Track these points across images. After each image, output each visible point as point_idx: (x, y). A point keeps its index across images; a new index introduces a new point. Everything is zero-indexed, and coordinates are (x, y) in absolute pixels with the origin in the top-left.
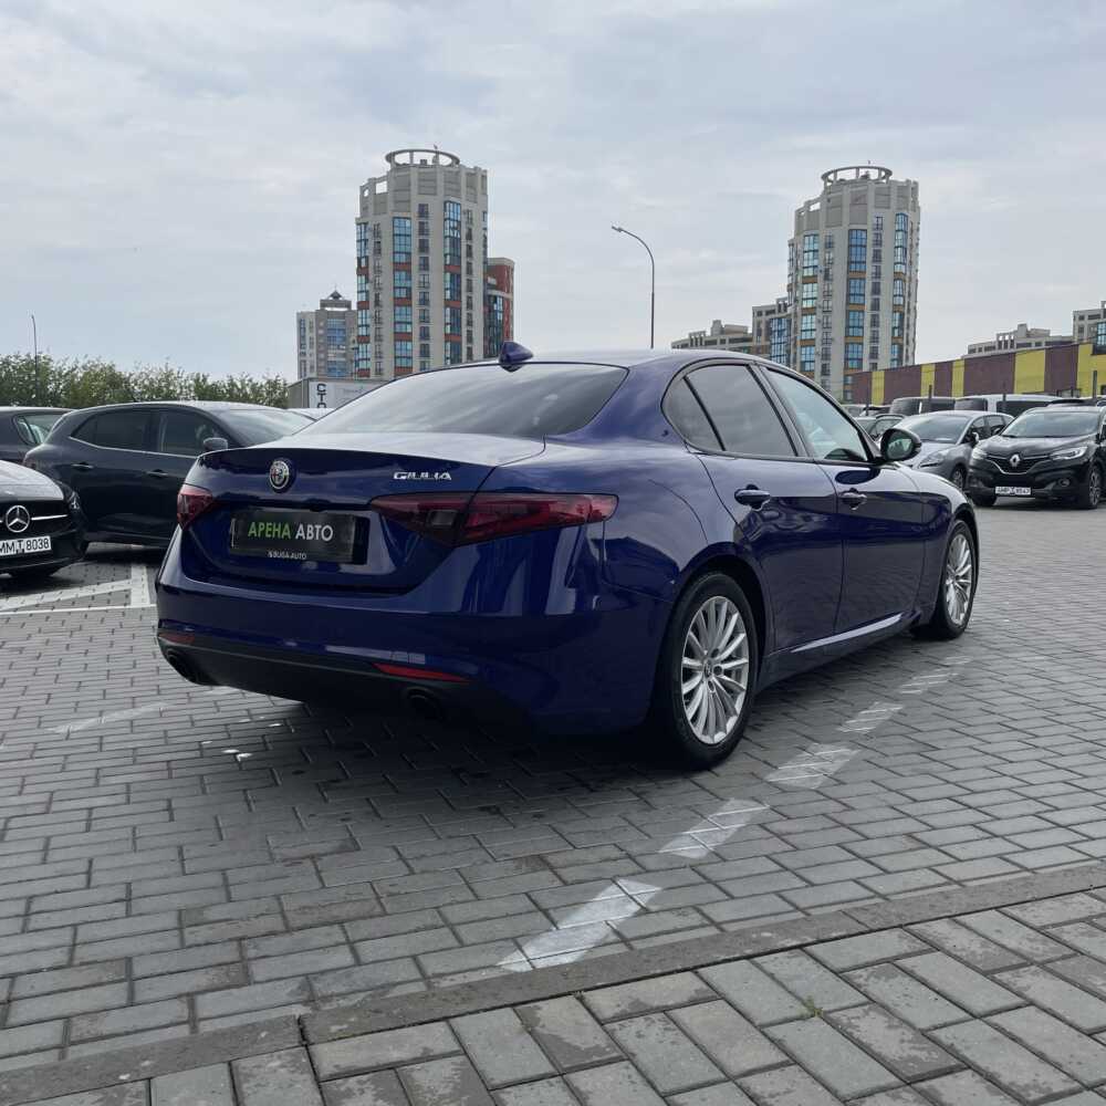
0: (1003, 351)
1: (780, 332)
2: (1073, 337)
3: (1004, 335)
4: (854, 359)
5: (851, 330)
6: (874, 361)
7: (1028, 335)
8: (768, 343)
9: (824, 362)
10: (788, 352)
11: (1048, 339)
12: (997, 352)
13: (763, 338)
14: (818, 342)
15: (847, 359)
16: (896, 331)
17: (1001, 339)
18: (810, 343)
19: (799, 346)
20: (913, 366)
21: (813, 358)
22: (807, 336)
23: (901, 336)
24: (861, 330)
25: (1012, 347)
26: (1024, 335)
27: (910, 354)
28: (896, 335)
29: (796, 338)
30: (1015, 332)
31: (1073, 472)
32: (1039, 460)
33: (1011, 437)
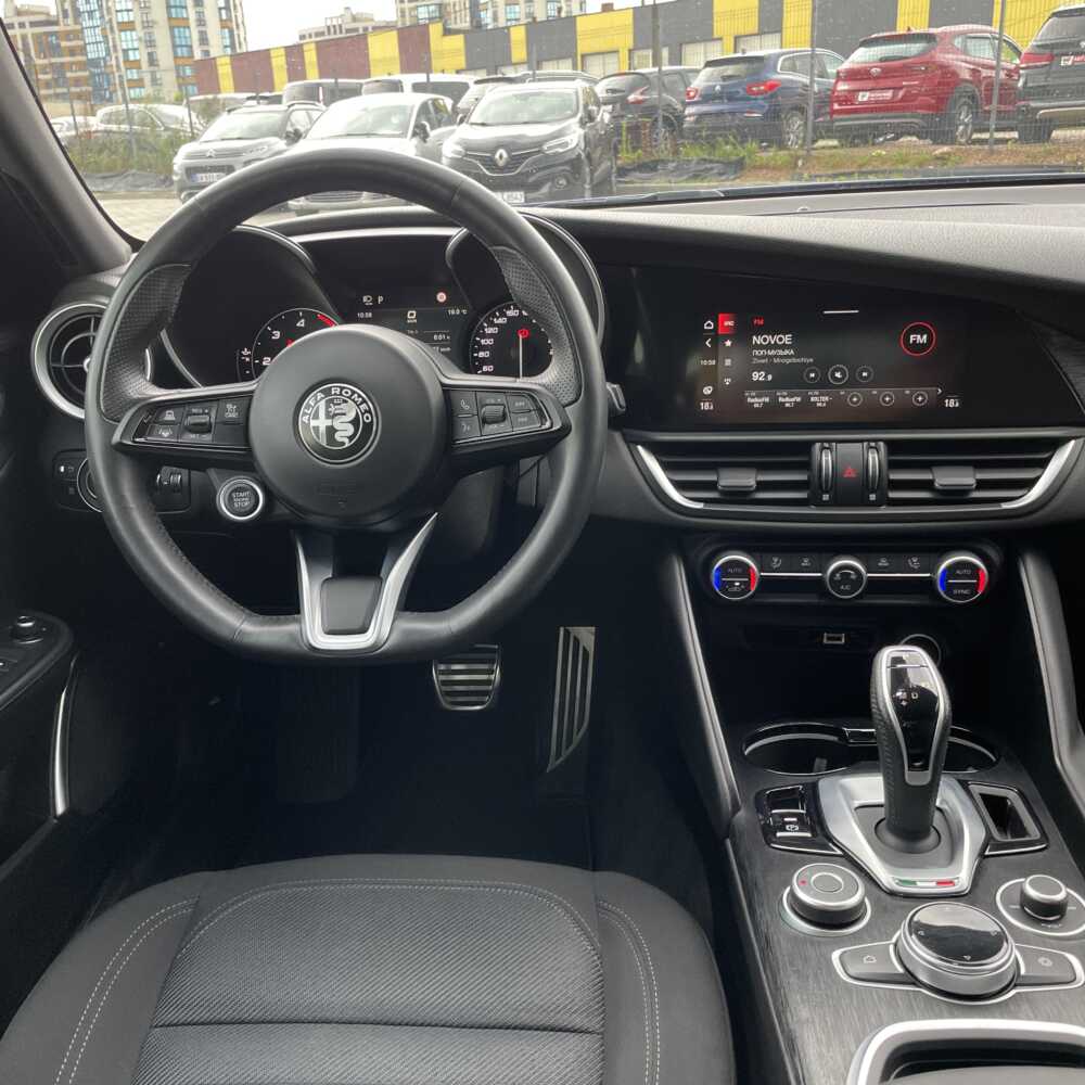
0: (332, 37)
1: (91, 13)
2: (396, 22)
3: (331, 18)
4: (182, 46)
5: (173, 10)
6: (205, 48)
7: (354, 19)
8: (78, 27)
9: (150, 50)
10: (105, 37)
11: (374, 24)
12: (327, 37)
13: (70, 21)
14: (138, 25)
15: (175, 46)
16: (223, 12)
17: (329, 23)
18: (128, 26)
19: (117, 32)
20: (247, 53)
21: (136, 45)
22: (124, 17)
23: (229, 19)
24: (184, 10)
25: (341, 32)
26: (349, 20)
27: (242, 40)
28: (224, 17)
29: (110, 20)
30: (341, 16)
31: (567, 168)
32: (530, 154)
33: (483, 124)
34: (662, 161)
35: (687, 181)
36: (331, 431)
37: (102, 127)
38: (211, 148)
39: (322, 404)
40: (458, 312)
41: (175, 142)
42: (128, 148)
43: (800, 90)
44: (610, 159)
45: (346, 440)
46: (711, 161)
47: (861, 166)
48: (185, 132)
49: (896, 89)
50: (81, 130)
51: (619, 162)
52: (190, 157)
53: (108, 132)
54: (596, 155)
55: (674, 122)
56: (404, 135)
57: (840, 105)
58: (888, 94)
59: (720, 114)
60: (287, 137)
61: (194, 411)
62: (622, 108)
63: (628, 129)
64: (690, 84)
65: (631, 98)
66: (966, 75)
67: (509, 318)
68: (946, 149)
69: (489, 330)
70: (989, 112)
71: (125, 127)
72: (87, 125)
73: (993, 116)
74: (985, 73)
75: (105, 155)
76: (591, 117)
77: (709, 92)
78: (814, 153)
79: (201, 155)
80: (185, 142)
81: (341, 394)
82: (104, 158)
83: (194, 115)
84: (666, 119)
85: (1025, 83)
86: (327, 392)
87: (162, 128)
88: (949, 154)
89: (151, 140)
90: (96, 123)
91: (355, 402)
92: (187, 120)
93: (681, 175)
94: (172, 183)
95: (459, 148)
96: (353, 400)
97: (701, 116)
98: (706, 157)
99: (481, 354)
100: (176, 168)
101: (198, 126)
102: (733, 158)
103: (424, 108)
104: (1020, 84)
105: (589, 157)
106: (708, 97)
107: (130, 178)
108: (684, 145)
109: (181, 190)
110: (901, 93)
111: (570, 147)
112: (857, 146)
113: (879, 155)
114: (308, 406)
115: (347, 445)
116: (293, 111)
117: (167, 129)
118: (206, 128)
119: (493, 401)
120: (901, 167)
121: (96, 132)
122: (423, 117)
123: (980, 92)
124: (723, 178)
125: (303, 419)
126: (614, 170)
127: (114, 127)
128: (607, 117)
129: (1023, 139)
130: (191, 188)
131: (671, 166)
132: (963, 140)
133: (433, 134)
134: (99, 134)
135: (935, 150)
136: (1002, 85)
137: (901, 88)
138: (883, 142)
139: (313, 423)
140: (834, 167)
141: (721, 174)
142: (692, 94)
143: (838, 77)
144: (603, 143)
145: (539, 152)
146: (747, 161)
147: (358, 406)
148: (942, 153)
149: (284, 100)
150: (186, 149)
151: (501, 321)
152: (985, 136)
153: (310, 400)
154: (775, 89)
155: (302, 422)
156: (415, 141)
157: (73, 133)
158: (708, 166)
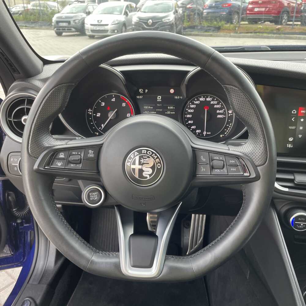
31: (169, 26)
32: (159, 22)
33: (145, 12)
34: (196, 26)
35: (203, 32)
36: (141, 171)
37: (32, 8)
38: (64, 16)
39: (137, 158)
40: (179, 97)
41: (53, 13)
42: (39, 14)
43: (237, 7)
44: (181, 24)
45: (148, 176)
46: (211, 27)
47: (254, 30)
48: (56, 10)
49: (266, 8)
50: (26, 8)
51: (184, 25)
52: (58, 18)
53: (34, 9)
54: (178, 23)
55: (200, 14)
56: (121, 14)
57: (249, 11)
58: (263, 9)
59: (214, 12)
60: (86, 13)
61: (74, 153)
62: (185, 9)
63: (187, 16)
64: (205, 3)
65: (188, 6)
66: (286, 5)
67: (201, 101)
68: (279, 26)
69: (192, 106)
70: (293, 16)
71: (38, 8)
72: (27, 7)
73: (294, 17)
74: (292, 4)
75: (32, 16)
76: (176, 12)
77: (211, 6)
78: (241, 26)
79: (61, 18)
80: (56, 13)
81: (147, 154)
82: (32, 17)
83: (59, 5)
84: (198, 14)
85: (304, 8)
86: (140, 152)
87: (49, 9)
88: (280, 28)
89: (46, 12)
90: (30, 7)
91: (154, 158)
92: (57, 6)
93: (202, 31)
94: (52, 25)
95: (138, 19)
96: (153, 157)
97: (208, 13)
98: (209, 25)
99: (188, 116)
100: (53, 21)
101: (60, 9)
102: (217, 26)
103: (127, 7)
104: (302, 8)
105: (176, 23)
106: (211, 7)
107: (39, 23)
108: (203, 21)
109: (55, 28)
110: (267, 9)
111: (170, 20)
112: (253, 24)
113: (260, 28)
114: (130, 158)
115: (148, 179)
116: (88, 6)
117: (51, 9)
118: (62, 9)
119: (218, 158)
120: (266, 31)
121: (30, 9)
122: (126, 9)
123: (290, 10)
124: (214, 32)
125: (127, 164)
126: (183, 28)
127: (35, 8)
128: (181, 12)
129: (302, 25)
130: (58, 27)
131: (199, 27)
132: (284, 24)
133: (130, 14)
134: (31, 10)
135: (276, 27)
136: (297, 8)
137: (267, 8)
138: (260, 23)
139: (133, 167)
140: (247, 30)
141: (213, 31)
142: (206, 6)
143: (249, 3)
144: (180, 19)
145: (161, 21)
146: (221, 27)
147: (155, 160)
148: (279, 28)
149: (86, 2)
150: (56, 16)
151: (197, 102)
152: (291, 23)
153: (131, 155)
154: (230, 6)
155: (127, 165)
156: (124, 16)
157: (23, 9)
158: (210, 28)
